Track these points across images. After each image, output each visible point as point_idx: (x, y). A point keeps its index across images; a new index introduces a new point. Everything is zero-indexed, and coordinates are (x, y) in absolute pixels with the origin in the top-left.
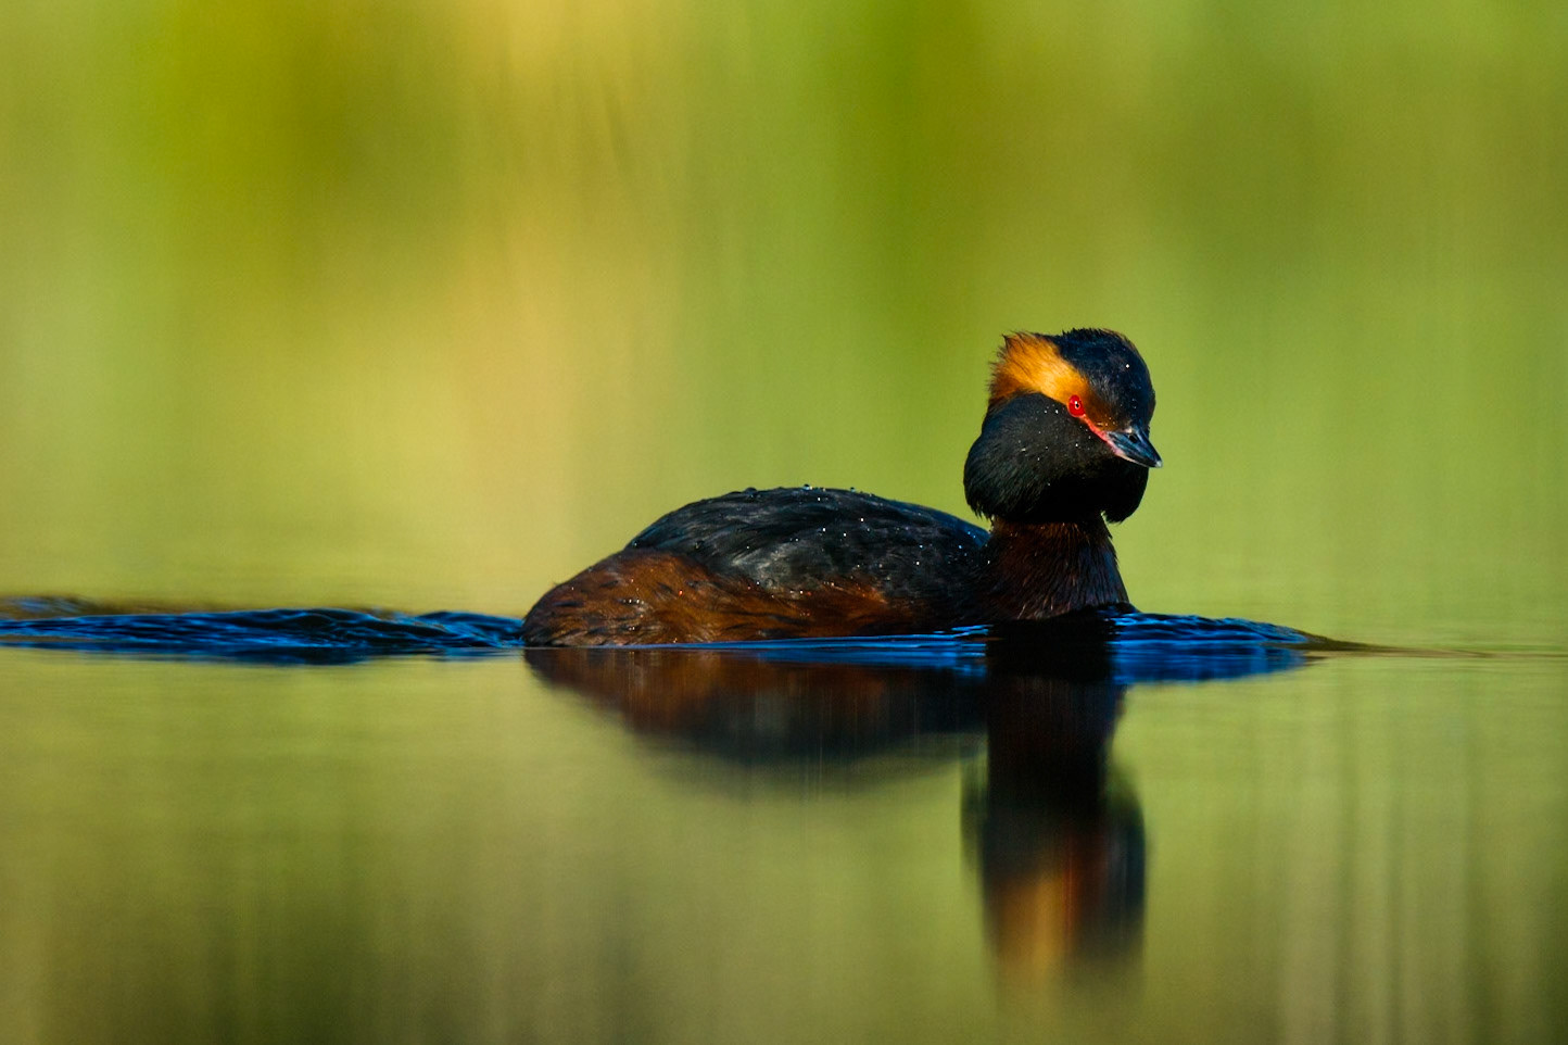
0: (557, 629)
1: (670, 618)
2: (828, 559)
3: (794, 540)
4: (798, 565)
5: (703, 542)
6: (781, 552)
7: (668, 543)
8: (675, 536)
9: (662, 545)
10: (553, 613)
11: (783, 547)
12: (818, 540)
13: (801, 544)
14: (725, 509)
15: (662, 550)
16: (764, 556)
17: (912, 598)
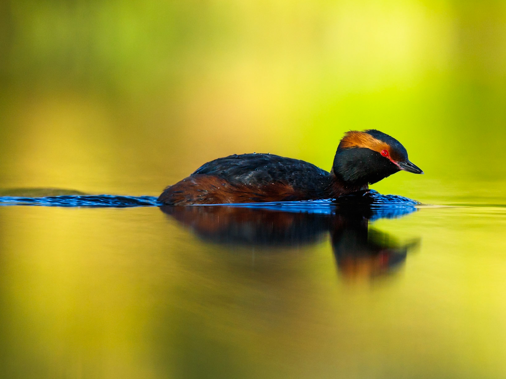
0: (175, 200)
1: (216, 196)
2: (270, 176)
3: (257, 170)
4: (259, 178)
5: (224, 172)
6: (252, 174)
7: (211, 172)
8: (213, 170)
9: (208, 173)
10: (174, 195)
11: (252, 172)
12: (265, 170)
13: (259, 171)
14: (230, 161)
15: (210, 174)
16: (247, 175)
17: (303, 188)
